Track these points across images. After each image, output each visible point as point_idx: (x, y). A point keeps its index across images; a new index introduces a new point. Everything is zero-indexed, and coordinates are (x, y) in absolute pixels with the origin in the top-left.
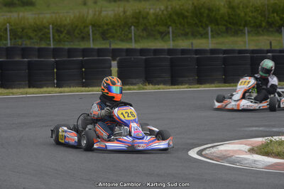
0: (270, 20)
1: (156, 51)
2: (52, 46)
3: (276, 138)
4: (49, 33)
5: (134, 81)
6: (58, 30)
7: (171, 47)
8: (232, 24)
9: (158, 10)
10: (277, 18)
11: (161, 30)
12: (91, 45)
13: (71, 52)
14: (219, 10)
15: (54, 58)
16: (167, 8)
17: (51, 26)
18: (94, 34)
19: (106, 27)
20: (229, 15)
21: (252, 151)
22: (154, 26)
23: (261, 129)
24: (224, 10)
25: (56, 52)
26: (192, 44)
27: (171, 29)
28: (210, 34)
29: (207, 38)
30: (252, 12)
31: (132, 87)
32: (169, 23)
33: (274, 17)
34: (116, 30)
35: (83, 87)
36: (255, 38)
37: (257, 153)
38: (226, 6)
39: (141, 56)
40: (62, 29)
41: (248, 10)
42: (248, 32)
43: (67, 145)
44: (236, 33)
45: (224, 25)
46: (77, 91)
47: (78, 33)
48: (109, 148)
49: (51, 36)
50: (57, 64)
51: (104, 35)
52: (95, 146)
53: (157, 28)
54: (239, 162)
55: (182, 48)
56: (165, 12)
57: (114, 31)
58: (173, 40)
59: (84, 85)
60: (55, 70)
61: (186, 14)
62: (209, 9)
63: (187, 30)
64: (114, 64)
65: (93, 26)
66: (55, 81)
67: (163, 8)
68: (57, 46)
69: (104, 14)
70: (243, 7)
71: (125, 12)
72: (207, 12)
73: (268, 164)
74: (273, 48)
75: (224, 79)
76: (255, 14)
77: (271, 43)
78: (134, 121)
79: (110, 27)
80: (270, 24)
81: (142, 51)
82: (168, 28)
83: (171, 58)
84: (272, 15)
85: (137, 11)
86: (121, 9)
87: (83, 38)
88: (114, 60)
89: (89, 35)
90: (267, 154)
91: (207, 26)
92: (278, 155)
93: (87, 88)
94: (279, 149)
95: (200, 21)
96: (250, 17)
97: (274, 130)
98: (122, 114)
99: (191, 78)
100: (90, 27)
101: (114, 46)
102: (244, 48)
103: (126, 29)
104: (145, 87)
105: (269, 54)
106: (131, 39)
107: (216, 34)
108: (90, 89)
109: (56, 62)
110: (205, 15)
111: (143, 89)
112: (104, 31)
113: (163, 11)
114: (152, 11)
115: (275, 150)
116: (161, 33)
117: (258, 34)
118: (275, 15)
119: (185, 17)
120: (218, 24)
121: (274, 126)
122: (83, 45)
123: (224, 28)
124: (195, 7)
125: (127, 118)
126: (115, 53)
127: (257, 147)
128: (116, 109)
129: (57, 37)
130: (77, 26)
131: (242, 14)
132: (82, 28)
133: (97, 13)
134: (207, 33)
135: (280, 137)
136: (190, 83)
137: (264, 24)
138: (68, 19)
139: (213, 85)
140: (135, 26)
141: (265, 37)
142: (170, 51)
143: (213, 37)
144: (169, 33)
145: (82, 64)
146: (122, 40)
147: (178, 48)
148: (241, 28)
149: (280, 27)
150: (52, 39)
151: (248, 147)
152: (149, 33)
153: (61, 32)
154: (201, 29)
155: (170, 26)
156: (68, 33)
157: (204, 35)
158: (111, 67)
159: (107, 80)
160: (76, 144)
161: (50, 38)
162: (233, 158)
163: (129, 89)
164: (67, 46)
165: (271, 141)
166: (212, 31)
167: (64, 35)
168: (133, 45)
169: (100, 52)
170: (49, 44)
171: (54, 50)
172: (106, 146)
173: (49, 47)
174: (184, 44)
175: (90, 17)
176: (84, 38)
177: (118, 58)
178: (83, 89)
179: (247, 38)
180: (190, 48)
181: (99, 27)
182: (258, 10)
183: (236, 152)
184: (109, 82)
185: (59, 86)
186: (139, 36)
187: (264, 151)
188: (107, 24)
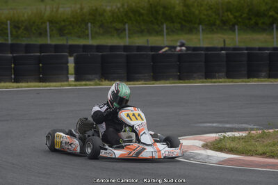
0: (224, 18)
1: (113, 48)
2: (10, 42)
3: (229, 134)
4: (7, 29)
5: (90, 77)
6: (16, 25)
7: (127, 44)
8: (187, 22)
9: (114, 7)
10: (231, 17)
11: (117, 27)
12: (49, 41)
13: (28, 48)
14: (174, 8)
15: (11, 53)
16: (123, 5)
17: (9, 22)
18: (51, 30)
19: (63, 24)
20: (183, 13)
21: (206, 146)
22: (111, 22)
23: (214, 125)
24: (179, 8)
25: (13, 48)
26: (148, 41)
27: (127, 26)
28: (165, 31)
29: (162, 35)
30: (207, 10)
31: (88, 83)
32: (125, 20)
33: (228, 15)
34: (73, 26)
35: (40, 82)
36: (210, 36)
37: (211, 149)
38: (181, 4)
39: (97, 52)
40: (20, 25)
41: (202, 8)
42: (203, 30)
44: (191, 31)
45: (180, 23)
46: (35, 87)
47: (35, 29)
49: (9, 31)
50: (15, 60)
51: (61, 32)
53: (114, 25)
54: (193, 157)
55: (137, 44)
56: (121, 10)
57: (71, 27)
58: (129, 37)
59: (41, 80)
60: (13, 66)
61: (142, 11)
62: (165, 7)
63: (143, 27)
64: (71, 59)
65: (51, 22)
66: (13, 76)
67: (119, 5)
68: (14, 42)
69: (61, 10)
70: (198, 6)
71: (81, 9)
72: (162, 9)
73: (222, 159)
74: (227, 46)
75: (179, 75)
76: (210, 12)
77: (224, 41)
79: (67, 23)
80: (224, 23)
81: (99, 48)
82: (124, 24)
83: (127, 55)
84: (226, 14)
85: (94, 8)
86: (78, 6)
87: (40, 34)
88: (71, 56)
89: (46, 31)
90: (220, 150)
91: (162, 24)
92: (231, 151)
93: (44, 84)
94: (233, 145)
95: (156, 19)
96: (204, 15)
97: (228, 126)
99: (146, 75)
100: (48, 24)
101: (70, 42)
102: (198, 46)
103: (83, 25)
104: (101, 83)
105: (223, 52)
106: (88, 35)
107: (171, 31)
108: (47, 84)
109: (14, 57)
110: (161, 13)
111: (100, 85)
112: (61, 27)
113: (119, 9)
114: (108, 8)
115: (228, 146)
116: (117, 30)
117: (212, 31)
118: (229, 13)
119: (141, 15)
120: (173, 22)
121: (227, 123)
122: (40, 41)
123: (179, 25)
124: (151, 4)
126: (72, 49)
127: (211, 143)
129: (14, 33)
130: (34, 23)
131: (197, 12)
132: (40, 24)
133: (55, 10)
134: (162, 31)
135: (233, 133)
136: (146, 80)
137: (218, 22)
138: (26, 15)
139: (168, 82)
140: (91, 23)
141: (220, 35)
142: (126, 48)
143: (168, 34)
144: (125, 30)
145: (39, 60)
146: (79, 37)
147: (133, 45)
148: (196, 26)
149: (234, 25)
150: (9, 35)
151: (202, 143)
152: (106, 29)
153: (19, 28)
154: (156, 27)
155: (126, 23)
156: (26, 29)
157: (159, 33)
158: (67, 63)
161: (7, 33)
162: (187, 153)
163: (86, 85)
164: (25, 41)
165: (224, 137)
166: (167, 29)
167: (21, 30)
168: (90, 42)
169: (57, 48)
170: (7, 40)
171: (12, 45)
173: (6, 42)
174: (140, 41)
175: (48, 13)
176: (42, 34)
177: (75, 54)
178: (40, 84)
179: (201, 36)
180: (146, 44)
181: (57, 23)
182: (212, 9)
183: (190, 147)
185: (16, 81)
186: (96, 33)
187: (217, 146)
188: (64, 21)
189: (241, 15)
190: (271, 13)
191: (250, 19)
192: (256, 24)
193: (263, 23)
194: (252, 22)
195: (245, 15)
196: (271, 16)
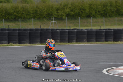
43: (34, 69)
48: (57, 70)
52: (50, 69)
78: (65, 58)
98: (59, 55)
125: (62, 57)
128: (56, 53)
159: (49, 41)
160: (39, 68)
172: (56, 69)
184: (50, 42)
189: (1, 15)
190: (15, 14)
191: (5, 16)
192: (8, 18)
193: (11, 18)
194: (7, 17)
195: (3, 14)
196: (15, 15)
